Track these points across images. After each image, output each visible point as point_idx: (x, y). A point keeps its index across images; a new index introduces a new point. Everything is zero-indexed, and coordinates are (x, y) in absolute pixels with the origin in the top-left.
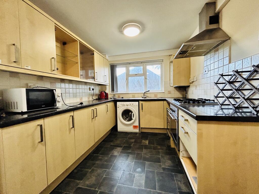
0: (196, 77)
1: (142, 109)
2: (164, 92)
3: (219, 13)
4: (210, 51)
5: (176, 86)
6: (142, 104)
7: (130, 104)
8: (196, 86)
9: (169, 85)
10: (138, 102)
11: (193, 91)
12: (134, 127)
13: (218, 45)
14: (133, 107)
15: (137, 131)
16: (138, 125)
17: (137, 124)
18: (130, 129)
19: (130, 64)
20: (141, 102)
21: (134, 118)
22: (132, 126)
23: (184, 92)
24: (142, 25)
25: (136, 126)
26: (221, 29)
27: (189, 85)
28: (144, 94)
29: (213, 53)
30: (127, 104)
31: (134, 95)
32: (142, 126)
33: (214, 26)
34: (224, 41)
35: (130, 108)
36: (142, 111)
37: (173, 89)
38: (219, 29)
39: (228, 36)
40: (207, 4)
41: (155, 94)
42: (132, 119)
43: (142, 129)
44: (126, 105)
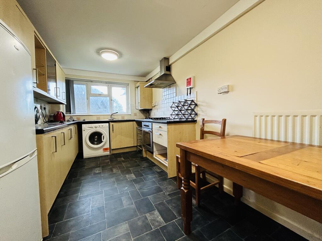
0: (157, 103)
1: (113, 131)
2: (130, 114)
3: (170, 65)
4: (166, 86)
5: (142, 109)
6: (113, 125)
7: (100, 126)
8: (157, 109)
9: (135, 107)
10: (108, 124)
11: (155, 113)
12: (104, 150)
13: (170, 85)
14: (103, 129)
15: (108, 153)
16: (109, 147)
17: (107, 146)
18: (101, 153)
19: (92, 82)
20: (111, 124)
21: (104, 141)
22: (102, 149)
23: (147, 114)
24: (120, 54)
25: (107, 148)
26: (171, 75)
27: (151, 108)
28: (111, 116)
29: (168, 88)
30: (96, 126)
31: (100, 117)
32: (112, 148)
33: (168, 73)
34: (173, 84)
35: (99, 130)
36: (113, 133)
37: (138, 111)
38: (170, 75)
39: (175, 82)
40: (165, 58)
41: (122, 116)
42: (102, 142)
43: (113, 151)
44: (94, 127)
